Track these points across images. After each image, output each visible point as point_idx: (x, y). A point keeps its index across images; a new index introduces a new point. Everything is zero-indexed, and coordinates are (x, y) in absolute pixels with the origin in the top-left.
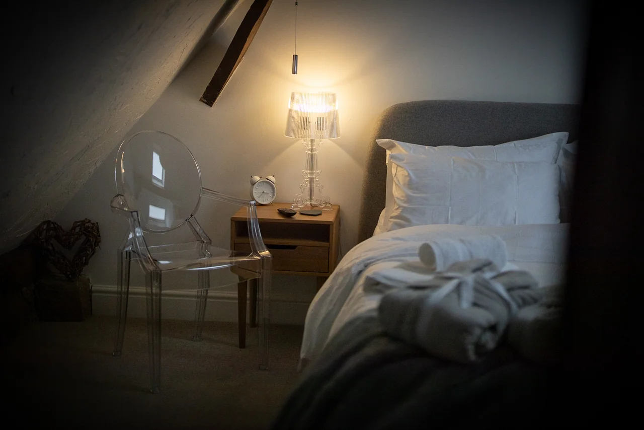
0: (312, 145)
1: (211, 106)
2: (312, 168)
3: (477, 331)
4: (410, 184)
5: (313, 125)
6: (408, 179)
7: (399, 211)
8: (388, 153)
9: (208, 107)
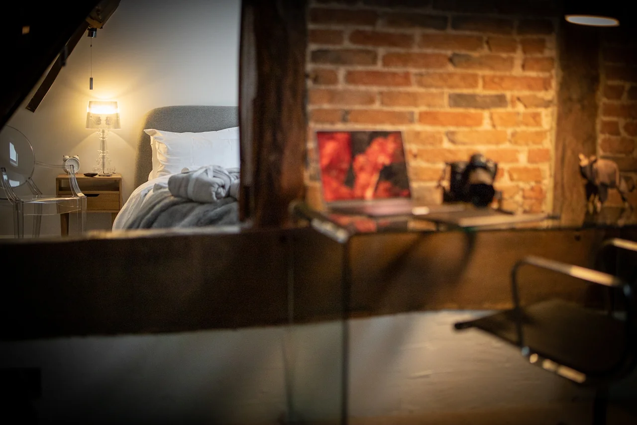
0: (103, 135)
1: (34, 112)
2: (103, 150)
3: (217, 186)
4: (168, 152)
5: (103, 122)
6: (166, 149)
7: (162, 168)
8: (152, 138)
9: (32, 113)
